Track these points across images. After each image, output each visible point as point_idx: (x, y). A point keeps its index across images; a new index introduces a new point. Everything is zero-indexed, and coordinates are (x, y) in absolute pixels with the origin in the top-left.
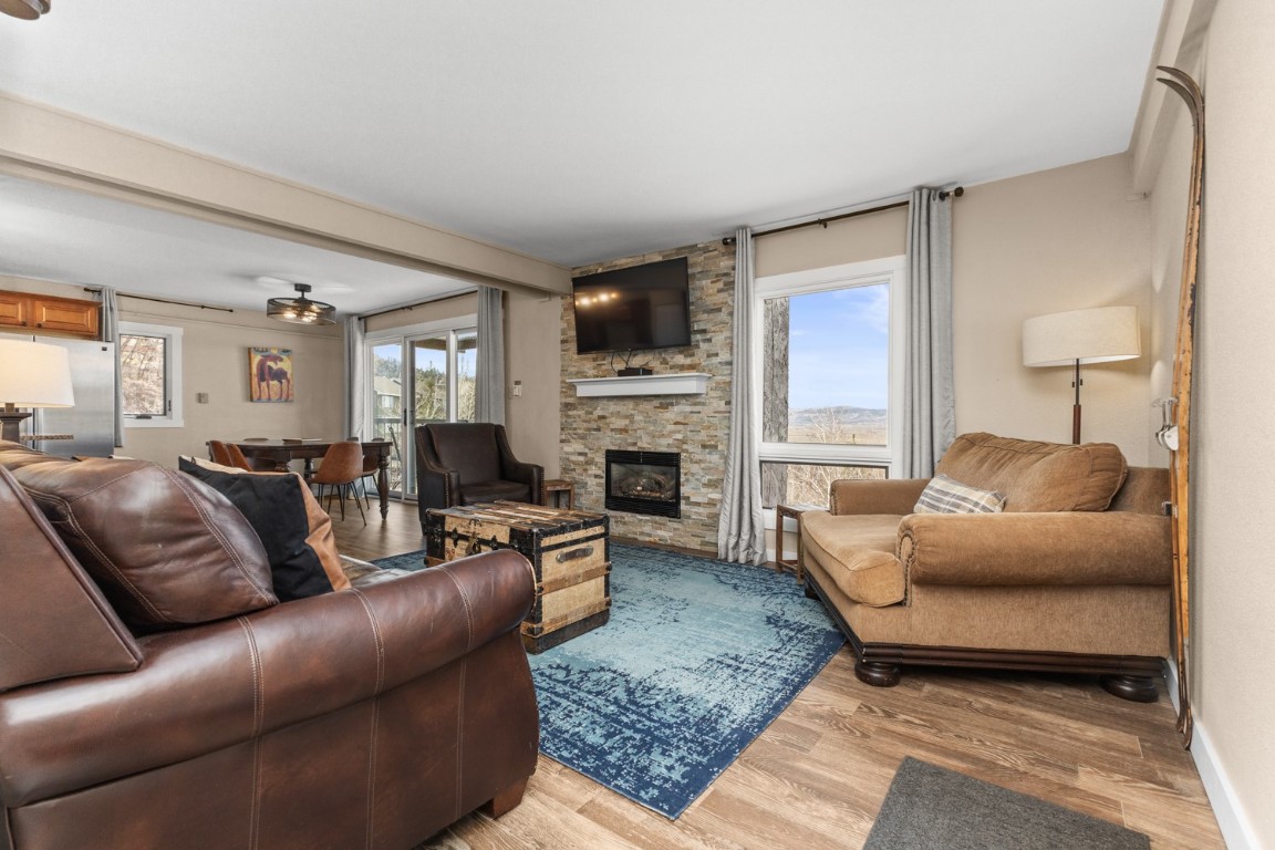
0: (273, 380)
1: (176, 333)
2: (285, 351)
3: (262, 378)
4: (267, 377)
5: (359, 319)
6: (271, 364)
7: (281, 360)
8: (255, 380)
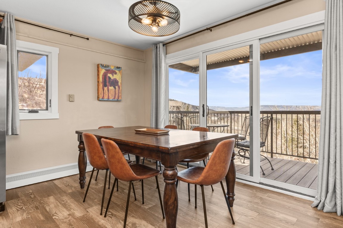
0: (111, 86)
1: (54, 51)
2: (118, 68)
3: (105, 85)
4: (108, 84)
5: (164, 45)
6: (110, 75)
7: (116, 73)
8: (101, 86)
